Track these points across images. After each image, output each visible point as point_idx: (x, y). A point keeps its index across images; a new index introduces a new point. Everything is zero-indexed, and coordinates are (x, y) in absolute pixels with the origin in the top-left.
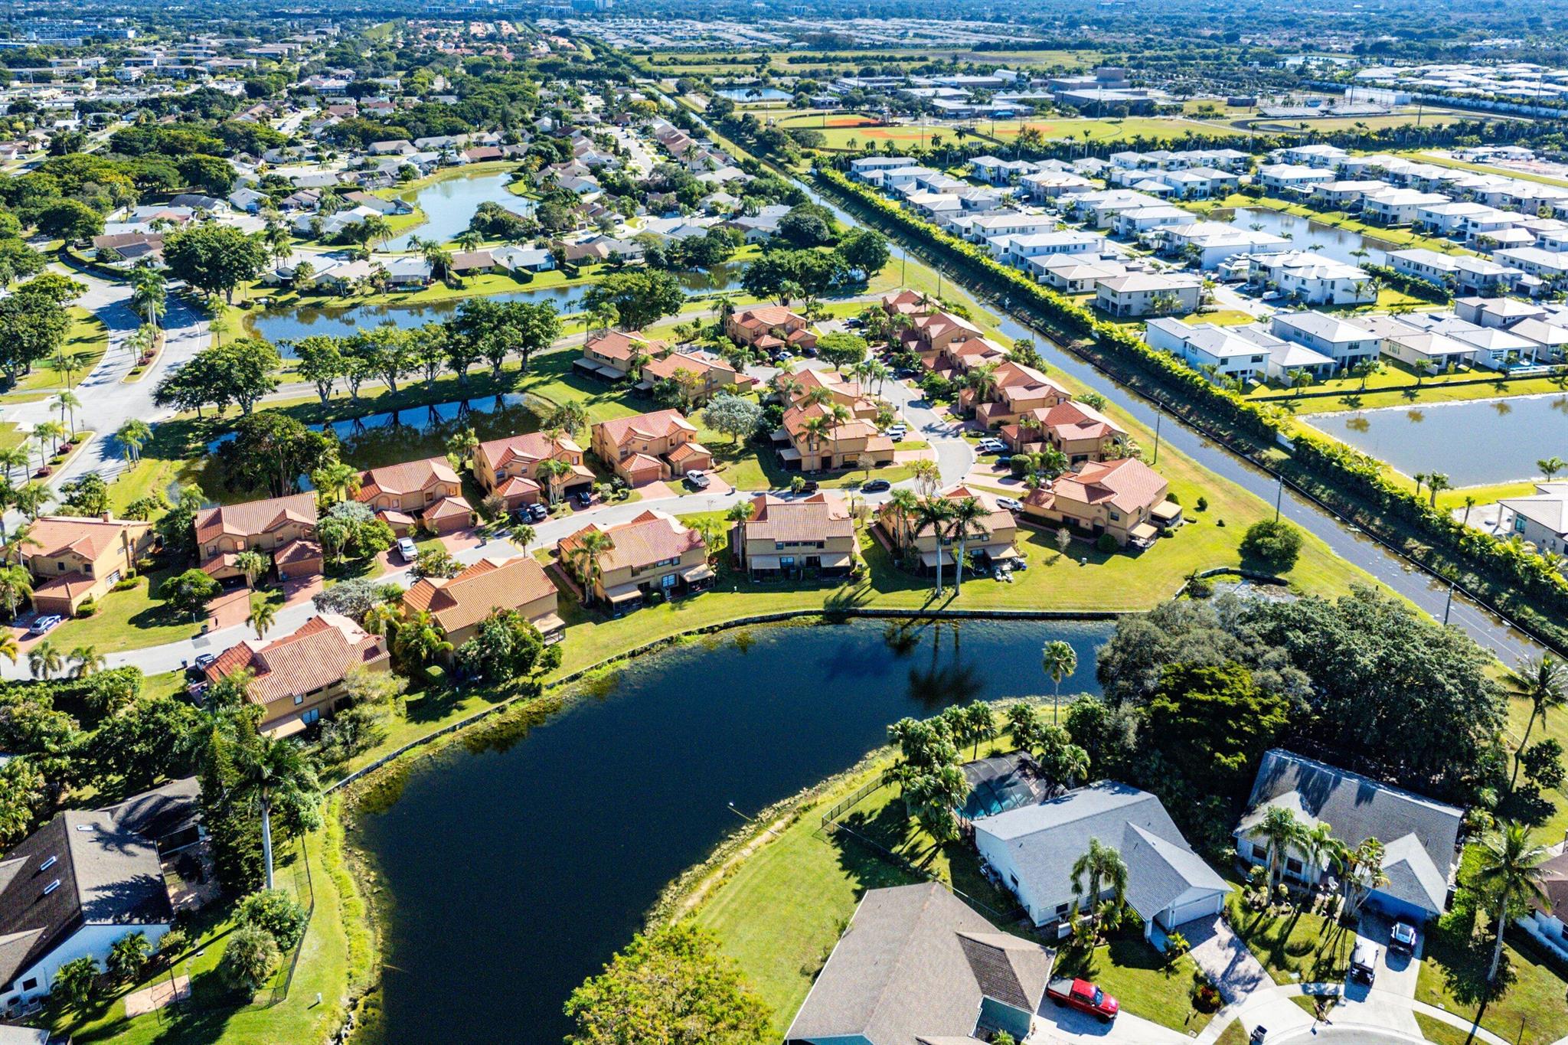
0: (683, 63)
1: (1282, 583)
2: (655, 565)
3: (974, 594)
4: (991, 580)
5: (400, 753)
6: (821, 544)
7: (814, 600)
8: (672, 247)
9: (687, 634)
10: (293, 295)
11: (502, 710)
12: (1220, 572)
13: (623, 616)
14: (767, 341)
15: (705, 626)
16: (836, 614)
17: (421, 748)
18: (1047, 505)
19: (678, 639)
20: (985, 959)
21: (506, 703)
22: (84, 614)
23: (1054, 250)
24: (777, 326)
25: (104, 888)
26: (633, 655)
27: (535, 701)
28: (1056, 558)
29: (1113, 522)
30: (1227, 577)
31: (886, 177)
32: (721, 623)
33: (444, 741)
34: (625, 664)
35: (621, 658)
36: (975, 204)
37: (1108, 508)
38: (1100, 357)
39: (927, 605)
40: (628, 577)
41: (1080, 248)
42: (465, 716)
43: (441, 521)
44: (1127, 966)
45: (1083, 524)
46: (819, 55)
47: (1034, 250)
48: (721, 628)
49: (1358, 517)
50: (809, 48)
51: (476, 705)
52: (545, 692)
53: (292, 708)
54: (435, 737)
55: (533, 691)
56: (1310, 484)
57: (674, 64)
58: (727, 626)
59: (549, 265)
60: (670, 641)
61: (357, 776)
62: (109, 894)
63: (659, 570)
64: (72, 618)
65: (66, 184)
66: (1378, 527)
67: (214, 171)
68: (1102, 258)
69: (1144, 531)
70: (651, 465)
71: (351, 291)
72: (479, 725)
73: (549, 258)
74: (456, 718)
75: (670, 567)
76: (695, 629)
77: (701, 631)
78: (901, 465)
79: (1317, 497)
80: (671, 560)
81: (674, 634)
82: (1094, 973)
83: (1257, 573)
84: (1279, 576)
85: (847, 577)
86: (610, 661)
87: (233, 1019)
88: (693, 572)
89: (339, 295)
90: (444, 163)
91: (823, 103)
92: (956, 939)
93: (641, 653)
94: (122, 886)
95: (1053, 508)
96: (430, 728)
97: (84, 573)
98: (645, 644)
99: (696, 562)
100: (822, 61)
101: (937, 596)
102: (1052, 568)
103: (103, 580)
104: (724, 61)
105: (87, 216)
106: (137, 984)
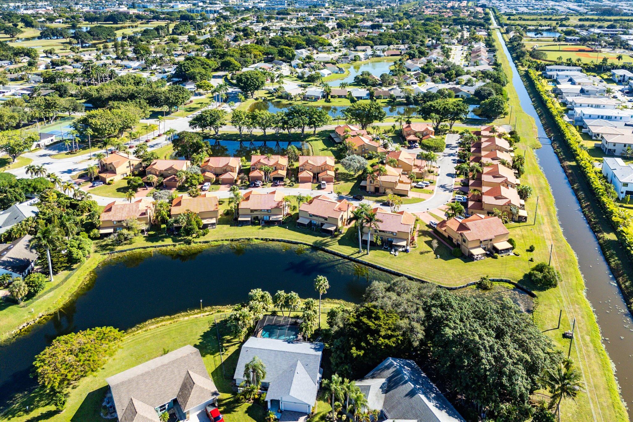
0: (524, 20)
1: (533, 296)
2: (261, 210)
3: (375, 256)
4: (389, 253)
5: (134, 249)
6: (326, 219)
7: (311, 240)
8: (418, 95)
9: (256, 239)
10: (274, 97)
11: (174, 246)
12: (506, 281)
13: (242, 226)
14: (412, 137)
15: (264, 238)
16: (316, 247)
17: (141, 250)
18: (444, 229)
19: (252, 239)
20: (188, 384)
21: (177, 244)
22: (109, 184)
23: (602, 117)
24: (419, 132)
25: (12, 258)
26: (232, 240)
27: (188, 246)
28: (428, 252)
29: (464, 243)
30: (507, 285)
31: (557, 75)
32: (271, 238)
33: (149, 250)
34: (226, 243)
35: (226, 240)
36: (587, 91)
37: (462, 236)
38: (570, 171)
39: (352, 255)
40: (249, 212)
41: (618, 118)
42: (163, 243)
43: (223, 179)
44: (249, 415)
45: (454, 241)
46: (596, 17)
47: (590, 116)
48: (270, 240)
49: (620, 279)
50: (596, 15)
51: (169, 241)
52: (193, 245)
53: (112, 225)
54: (148, 247)
55: (189, 242)
56: (611, 256)
57: (520, 20)
58: (273, 240)
59: (367, 97)
60: (249, 239)
61: (117, 252)
62: (12, 260)
63: (262, 213)
64: (106, 184)
65: (242, 53)
66: (626, 287)
67: (287, 52)
68: (626, 125)
69: (478, 252)
70: (308, 176)
71: (292, 98)
72: (164, 248)
73: (368, 95)
74: (160, 243)
75: (266, 213)
76: (260, 237)
77: (262, 239)
78: (410, 198)
79: (610, 262)
80: (268, 210)
81: (251, 237)
82: (235, 411)
83: (525, 287)
84: (535, 292)
85: (331, 235)
86: (222, 240)
87: (10, 307)
88: (275, 217)
89: (287, 99)
90: (374, 55)
91: (571, 40)
92: (185, 373)
93: (235, 241)
94: (17, 259)
95: (445, 231)
96: (150, 244)
97: (114, 172)
98: (238, 238)
99: (278, 213)
100: (597, 20)
101: (359, 252)
102: (421, 256)
103: (120, 175)
104: (546, 19)
105: (234, 64)
106: (4, 288)
